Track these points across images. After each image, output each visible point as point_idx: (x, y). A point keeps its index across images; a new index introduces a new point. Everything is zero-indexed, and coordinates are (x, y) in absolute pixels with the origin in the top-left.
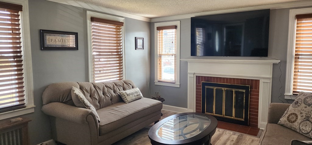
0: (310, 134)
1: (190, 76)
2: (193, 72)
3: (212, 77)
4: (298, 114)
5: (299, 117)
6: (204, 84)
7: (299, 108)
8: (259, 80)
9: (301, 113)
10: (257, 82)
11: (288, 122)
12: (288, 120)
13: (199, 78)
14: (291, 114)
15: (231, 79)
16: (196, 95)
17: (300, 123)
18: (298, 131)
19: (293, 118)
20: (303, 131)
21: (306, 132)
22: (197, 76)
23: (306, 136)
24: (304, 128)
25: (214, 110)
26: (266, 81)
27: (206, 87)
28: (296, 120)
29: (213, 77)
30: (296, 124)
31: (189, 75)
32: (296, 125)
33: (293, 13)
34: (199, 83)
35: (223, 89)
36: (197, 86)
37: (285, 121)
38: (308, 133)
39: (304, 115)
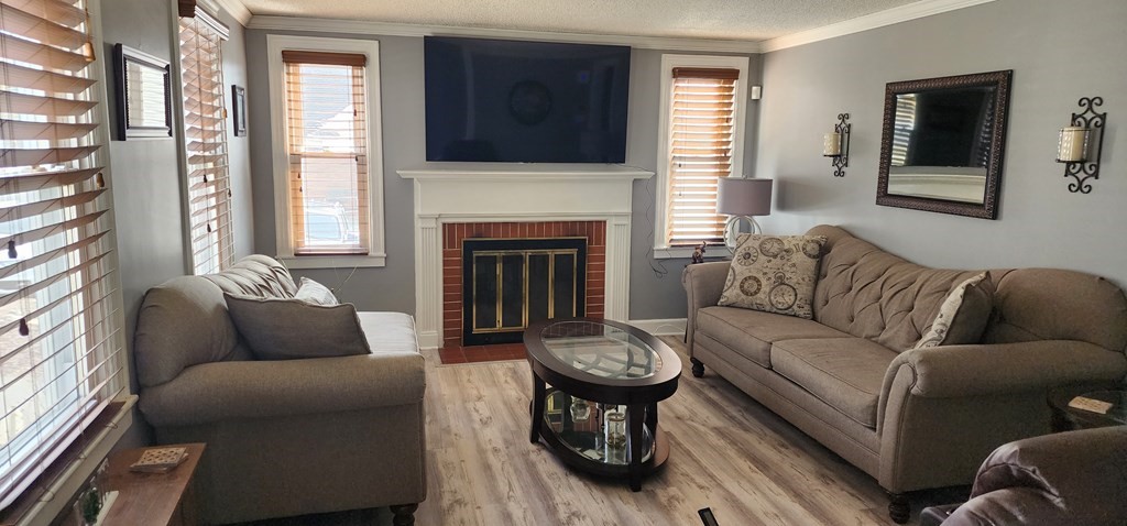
0: (795, 307)
1: (424, 226)
2: (436, 212)
3: (490, 223)
4: (760, 276)
5: (764, 282)
6: (469, 247)
7: (757, 265)
8: (605, 222)
9: (765, 274)
10: (601, 225)
11: (744, 296)
12: (742, 291)
13: (450, 230)
14: (746, 279)
15: (540, 224)
16: (444, 282)
17: (770, 292)
18: (768, 308)
19: (752, 285)
20: (780, 306)
21: (786, 306)
22: (444, 225)
23: (786, 314)
24: (780, 299)
25: (499, 317)
26: (619, 223)
27: (476, 254)
28: (759, 289)
29: (494, 223)
30: (761, 295)
31: (418, 224)
32: (762, 297)
33: (669, 62)
34: (452, 245)
35: (523, 252)
36: (445, 254)
37: (738, 295)
38: (790, 307)
39: (771, 275)
